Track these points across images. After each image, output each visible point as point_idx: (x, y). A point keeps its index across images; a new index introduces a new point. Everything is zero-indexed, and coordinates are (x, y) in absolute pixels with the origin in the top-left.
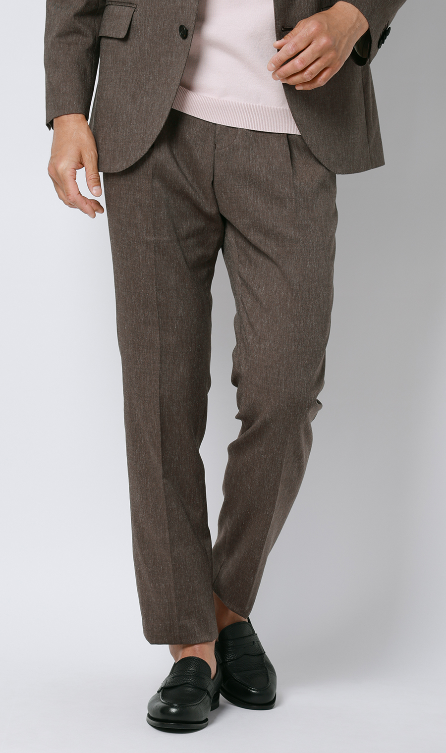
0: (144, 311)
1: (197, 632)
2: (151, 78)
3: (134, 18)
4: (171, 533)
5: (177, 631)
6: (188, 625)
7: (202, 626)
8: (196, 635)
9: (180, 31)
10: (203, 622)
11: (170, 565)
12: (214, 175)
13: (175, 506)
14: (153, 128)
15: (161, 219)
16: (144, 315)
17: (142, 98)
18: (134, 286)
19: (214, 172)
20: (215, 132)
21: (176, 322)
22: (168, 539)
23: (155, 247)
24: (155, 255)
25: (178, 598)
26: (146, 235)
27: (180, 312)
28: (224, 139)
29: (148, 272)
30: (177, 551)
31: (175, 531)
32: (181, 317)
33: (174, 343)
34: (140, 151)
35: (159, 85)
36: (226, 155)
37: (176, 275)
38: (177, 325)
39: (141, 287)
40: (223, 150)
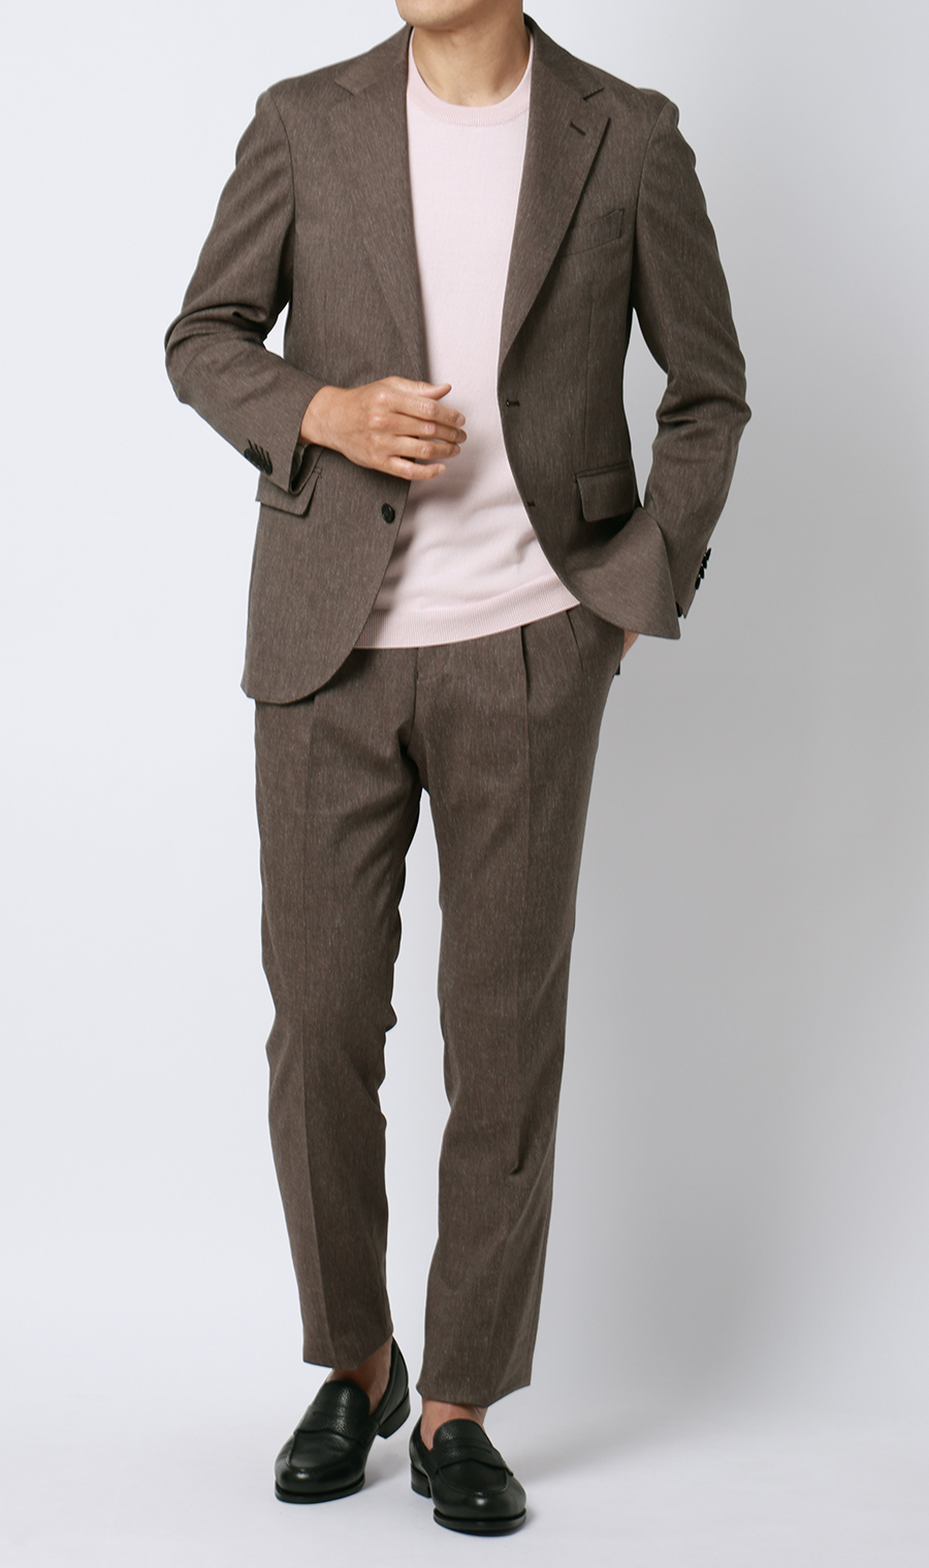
2: (338, 574)
3: (318, 489)
5: (334, 1353)
6: (346, 1343)
9: (383, 512)
14: (340, 647)
15: (319, 783)
17: (324, 601)
19: (414, 712)
20: (417, 655)
23: (306, 825)
26: (296, 805)
27: (338, 921)
28: (432, 664)
32: (339, 928)
34: (319, 678)
35: (350, 586)
36: (433, 688)
40: (428, 680)
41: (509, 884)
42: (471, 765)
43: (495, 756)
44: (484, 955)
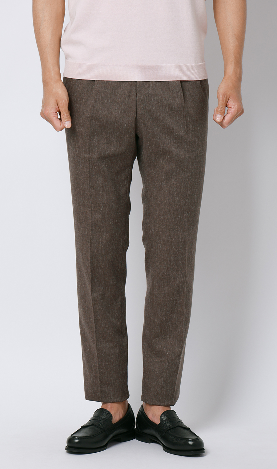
0: (83, 199)
1: (112, 395)
4: (97, 334)
5: (100, 394)
6: (106, 391)
7: (116, 392)
8: (111, 397)
10: (116, 390)
11: (96, 353)
12: (136, 113)
13: (100, 318)
15: (94, 144)
16: (83, 201)
18: (77, 183)
19: (136, 111)
20: (136, 86)
21: (102, 207)
22: (95, 338)
23: (89, 161)
24: (89, 165)
25: (101, 374)
26: (84, 153)
27: (104, 200)
28: (142, 90)
29: (85, 176)
30: (101, 346)
31: (100, 333)
32: (105, 203)
33: (100, 219)
36: (144, 100)
37: (102, 178)
38: (102, 209)
39: (81, 184)
40: (142, 97)
41: (182, 184)
42: (162, 134)
43: (173, 128)
44: (172, 216)
